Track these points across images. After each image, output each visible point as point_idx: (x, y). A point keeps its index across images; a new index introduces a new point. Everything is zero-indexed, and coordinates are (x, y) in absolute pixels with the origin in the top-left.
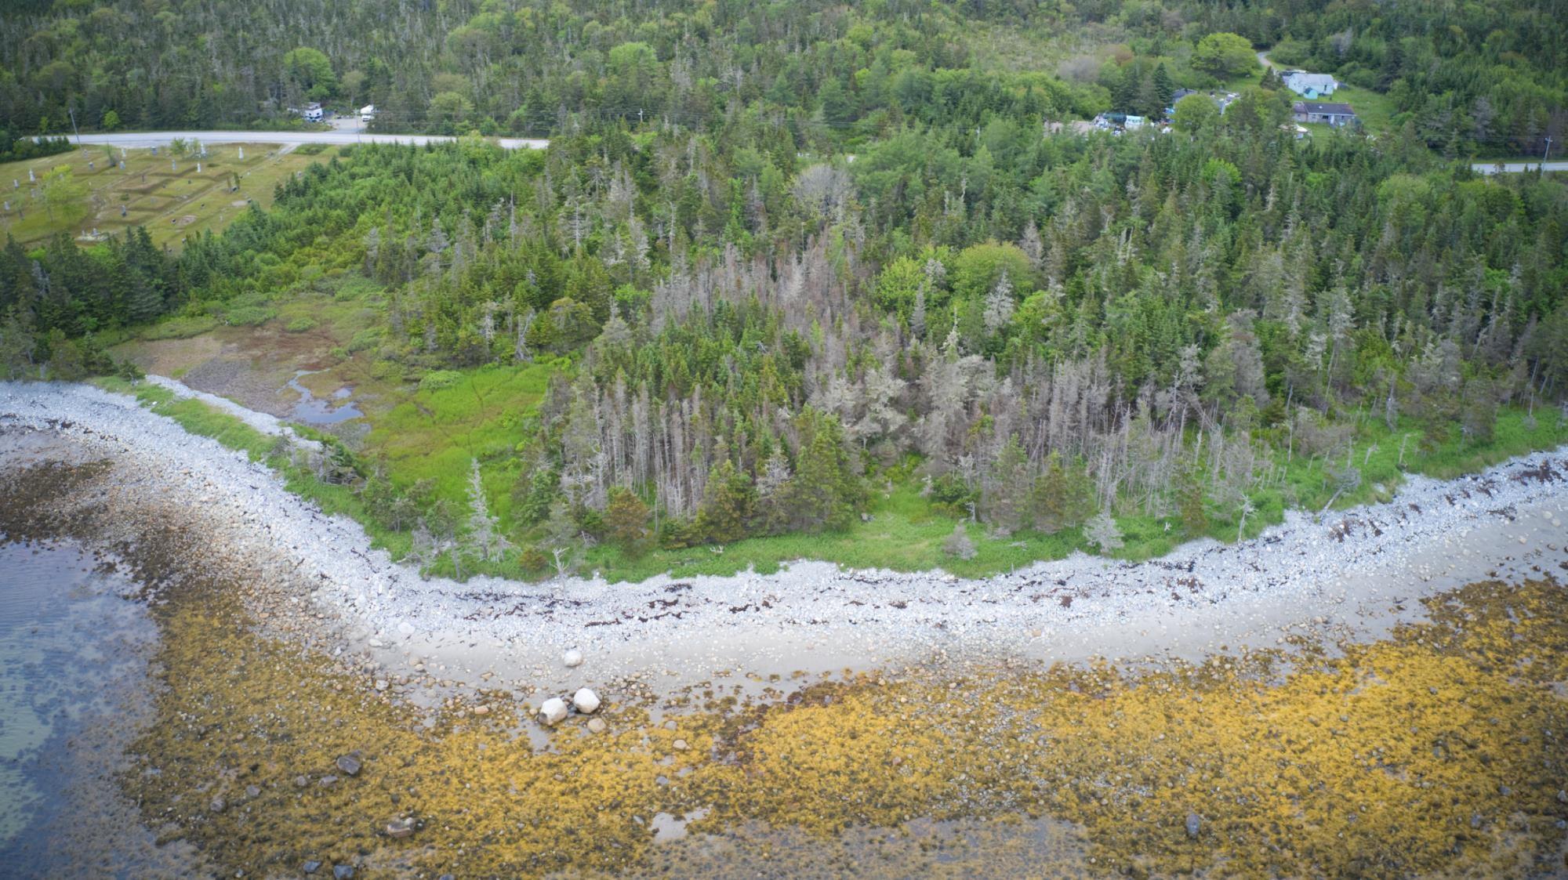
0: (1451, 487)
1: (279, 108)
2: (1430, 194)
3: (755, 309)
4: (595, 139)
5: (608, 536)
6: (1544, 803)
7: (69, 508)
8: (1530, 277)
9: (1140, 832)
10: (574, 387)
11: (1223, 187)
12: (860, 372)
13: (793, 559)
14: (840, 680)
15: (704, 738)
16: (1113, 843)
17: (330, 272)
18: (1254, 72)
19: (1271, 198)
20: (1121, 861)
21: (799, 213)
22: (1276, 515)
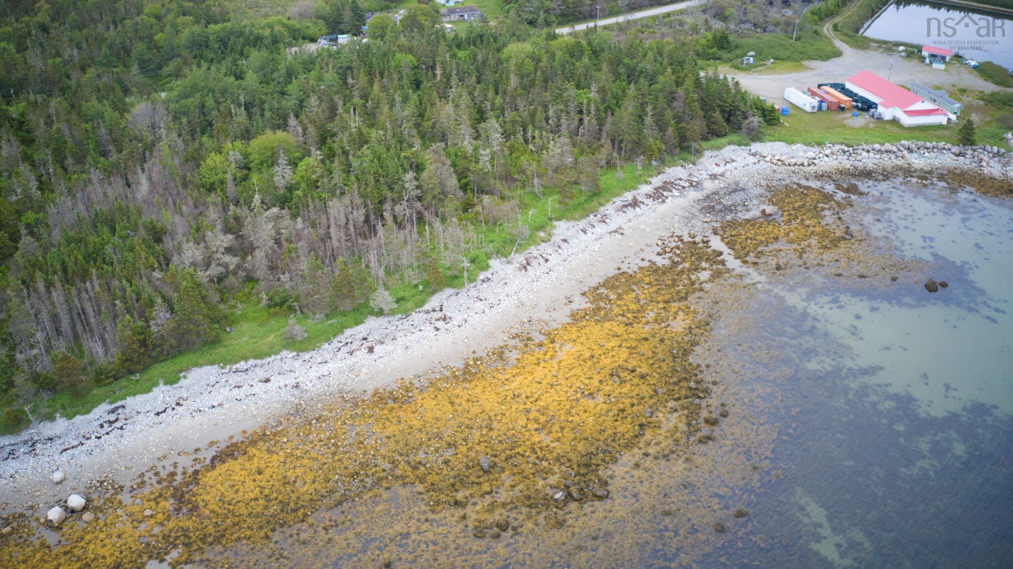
0: (583, 223)
2: (533, 52)
3: (120, 209)
5: (58, 388)
6: (683, 392)
8: (602, 90)
9: (455, 477)
10: (8, 292)
11: (407, 70)
12: (201, 236)
13: (188, 369)
14: (241, 439)
15: (163, 503)
16: (440, 489)
19: (438, 72)
20: (449, 498)
21: (136, 138)
22: (484, 265)
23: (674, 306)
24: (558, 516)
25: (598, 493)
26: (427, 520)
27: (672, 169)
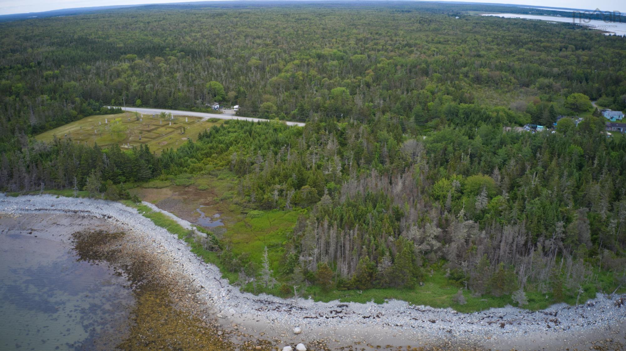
1: (203, 104)
3: (382, 195)
4: (323, 124)
5: (316, 282)
7: (106, 249)
10: (308, 222)
11: (576, 156)
12: (423, 224)
13: (390, 298)
17: (217, 168)
18: (590, 110)
19: (596, 162)
21: (402, 158)
22: (593, 295)
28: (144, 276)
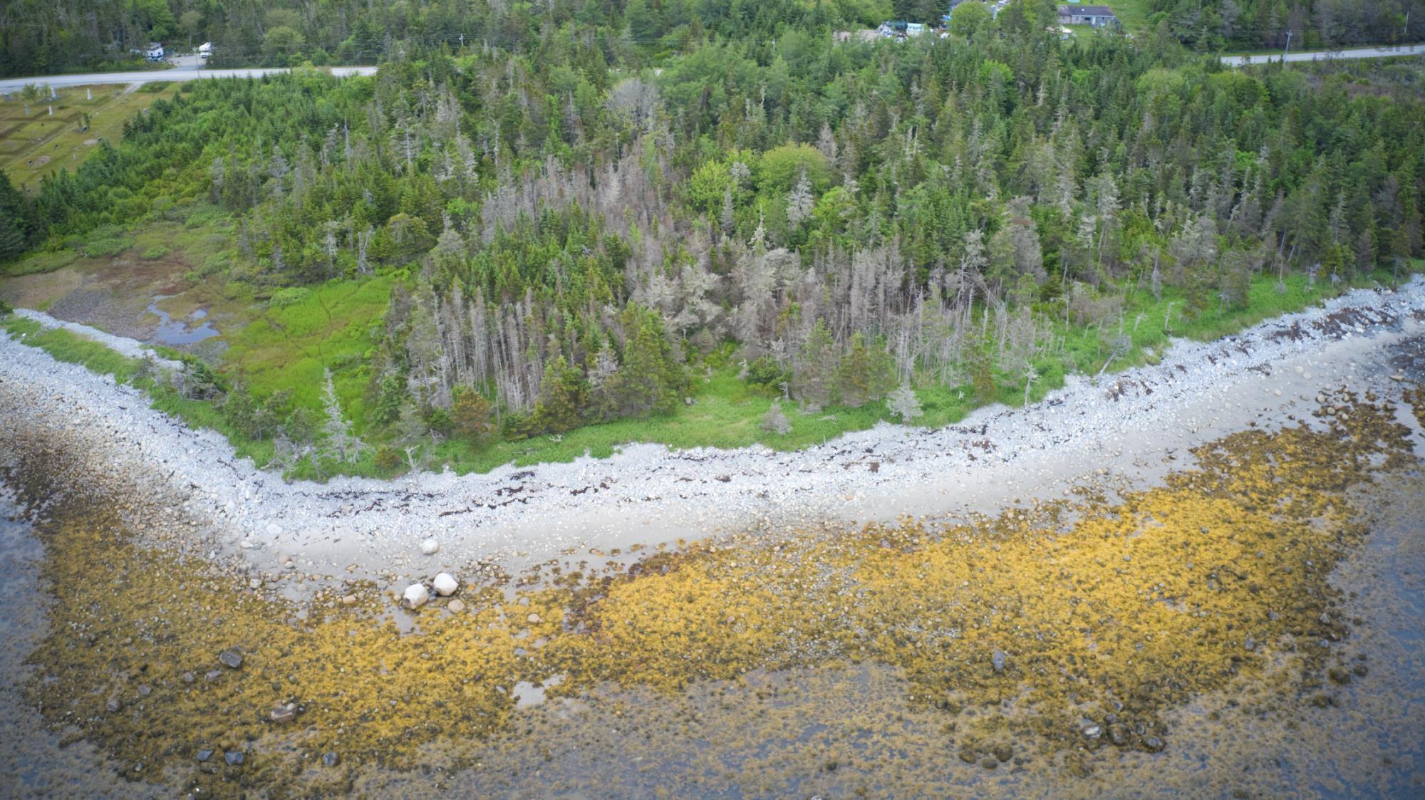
0: (1213, 348)
1: (122, 50)
2: (1184, 86)
3: (577, 215)
4: (420, 64)
5: (455, 432)
6: (1309, 626)
8: (1276, 158)
9: (952, 670)
10: (414, 297)
11: (998, 86)
12: (677, 269)
13: (625, 442)
14: (675, 550)
15: (555, 611)
16: (928, 681)
17: (180, 201)
19: (1041, 94)
20: (937, 697)
21: (613, 125)
22: (1058, 380)
23: (1324, 495)
24: (1085, 761)
25: (1149, 742)
26: (900, 719)
27: (1361, 291)
28: (53, 486)
